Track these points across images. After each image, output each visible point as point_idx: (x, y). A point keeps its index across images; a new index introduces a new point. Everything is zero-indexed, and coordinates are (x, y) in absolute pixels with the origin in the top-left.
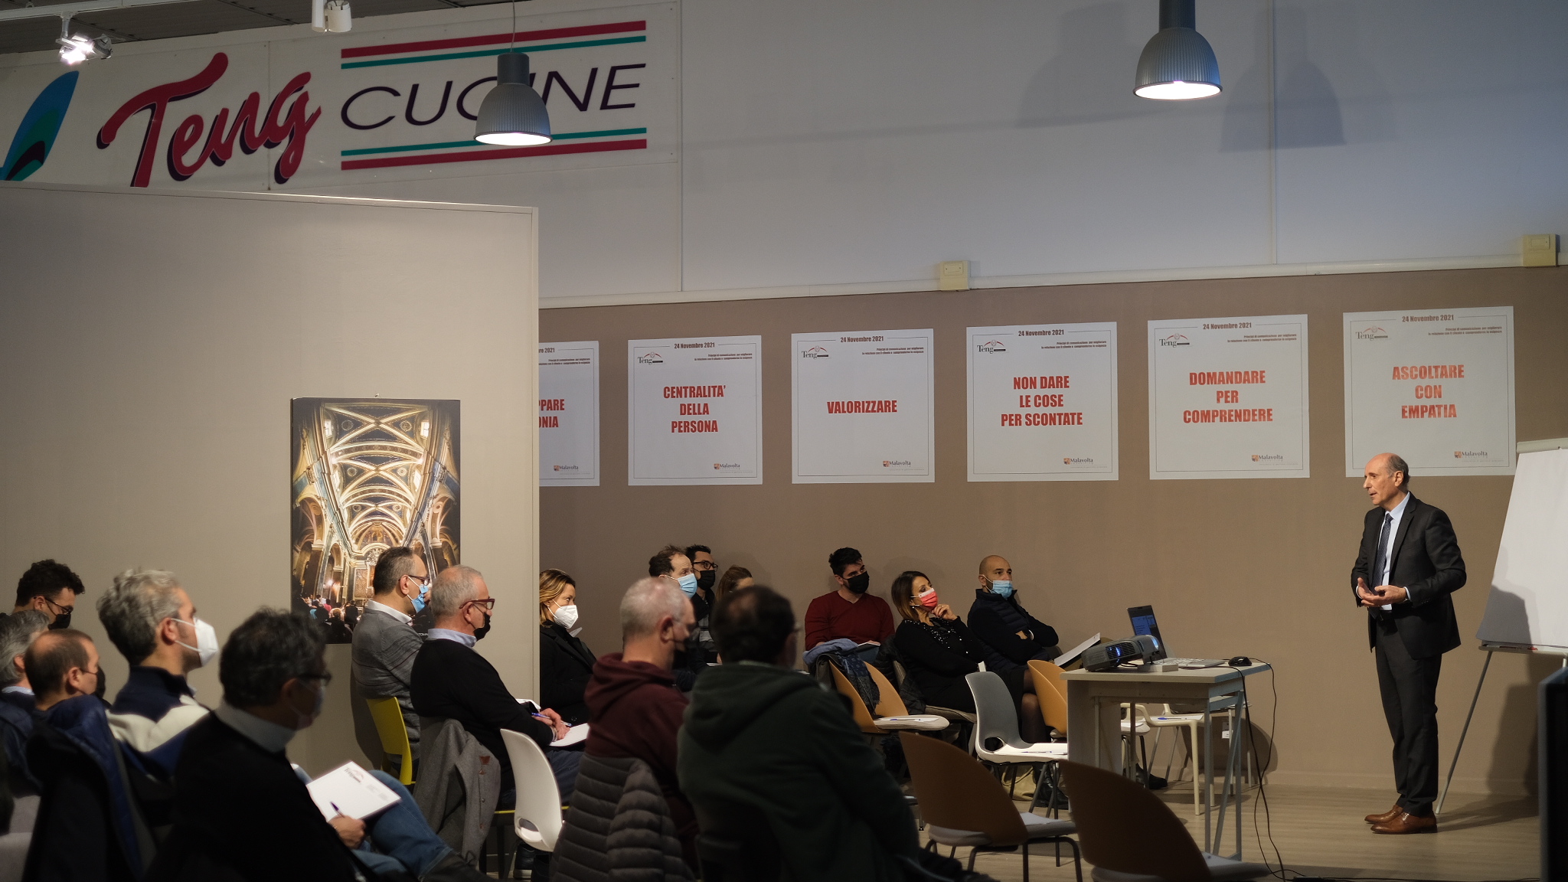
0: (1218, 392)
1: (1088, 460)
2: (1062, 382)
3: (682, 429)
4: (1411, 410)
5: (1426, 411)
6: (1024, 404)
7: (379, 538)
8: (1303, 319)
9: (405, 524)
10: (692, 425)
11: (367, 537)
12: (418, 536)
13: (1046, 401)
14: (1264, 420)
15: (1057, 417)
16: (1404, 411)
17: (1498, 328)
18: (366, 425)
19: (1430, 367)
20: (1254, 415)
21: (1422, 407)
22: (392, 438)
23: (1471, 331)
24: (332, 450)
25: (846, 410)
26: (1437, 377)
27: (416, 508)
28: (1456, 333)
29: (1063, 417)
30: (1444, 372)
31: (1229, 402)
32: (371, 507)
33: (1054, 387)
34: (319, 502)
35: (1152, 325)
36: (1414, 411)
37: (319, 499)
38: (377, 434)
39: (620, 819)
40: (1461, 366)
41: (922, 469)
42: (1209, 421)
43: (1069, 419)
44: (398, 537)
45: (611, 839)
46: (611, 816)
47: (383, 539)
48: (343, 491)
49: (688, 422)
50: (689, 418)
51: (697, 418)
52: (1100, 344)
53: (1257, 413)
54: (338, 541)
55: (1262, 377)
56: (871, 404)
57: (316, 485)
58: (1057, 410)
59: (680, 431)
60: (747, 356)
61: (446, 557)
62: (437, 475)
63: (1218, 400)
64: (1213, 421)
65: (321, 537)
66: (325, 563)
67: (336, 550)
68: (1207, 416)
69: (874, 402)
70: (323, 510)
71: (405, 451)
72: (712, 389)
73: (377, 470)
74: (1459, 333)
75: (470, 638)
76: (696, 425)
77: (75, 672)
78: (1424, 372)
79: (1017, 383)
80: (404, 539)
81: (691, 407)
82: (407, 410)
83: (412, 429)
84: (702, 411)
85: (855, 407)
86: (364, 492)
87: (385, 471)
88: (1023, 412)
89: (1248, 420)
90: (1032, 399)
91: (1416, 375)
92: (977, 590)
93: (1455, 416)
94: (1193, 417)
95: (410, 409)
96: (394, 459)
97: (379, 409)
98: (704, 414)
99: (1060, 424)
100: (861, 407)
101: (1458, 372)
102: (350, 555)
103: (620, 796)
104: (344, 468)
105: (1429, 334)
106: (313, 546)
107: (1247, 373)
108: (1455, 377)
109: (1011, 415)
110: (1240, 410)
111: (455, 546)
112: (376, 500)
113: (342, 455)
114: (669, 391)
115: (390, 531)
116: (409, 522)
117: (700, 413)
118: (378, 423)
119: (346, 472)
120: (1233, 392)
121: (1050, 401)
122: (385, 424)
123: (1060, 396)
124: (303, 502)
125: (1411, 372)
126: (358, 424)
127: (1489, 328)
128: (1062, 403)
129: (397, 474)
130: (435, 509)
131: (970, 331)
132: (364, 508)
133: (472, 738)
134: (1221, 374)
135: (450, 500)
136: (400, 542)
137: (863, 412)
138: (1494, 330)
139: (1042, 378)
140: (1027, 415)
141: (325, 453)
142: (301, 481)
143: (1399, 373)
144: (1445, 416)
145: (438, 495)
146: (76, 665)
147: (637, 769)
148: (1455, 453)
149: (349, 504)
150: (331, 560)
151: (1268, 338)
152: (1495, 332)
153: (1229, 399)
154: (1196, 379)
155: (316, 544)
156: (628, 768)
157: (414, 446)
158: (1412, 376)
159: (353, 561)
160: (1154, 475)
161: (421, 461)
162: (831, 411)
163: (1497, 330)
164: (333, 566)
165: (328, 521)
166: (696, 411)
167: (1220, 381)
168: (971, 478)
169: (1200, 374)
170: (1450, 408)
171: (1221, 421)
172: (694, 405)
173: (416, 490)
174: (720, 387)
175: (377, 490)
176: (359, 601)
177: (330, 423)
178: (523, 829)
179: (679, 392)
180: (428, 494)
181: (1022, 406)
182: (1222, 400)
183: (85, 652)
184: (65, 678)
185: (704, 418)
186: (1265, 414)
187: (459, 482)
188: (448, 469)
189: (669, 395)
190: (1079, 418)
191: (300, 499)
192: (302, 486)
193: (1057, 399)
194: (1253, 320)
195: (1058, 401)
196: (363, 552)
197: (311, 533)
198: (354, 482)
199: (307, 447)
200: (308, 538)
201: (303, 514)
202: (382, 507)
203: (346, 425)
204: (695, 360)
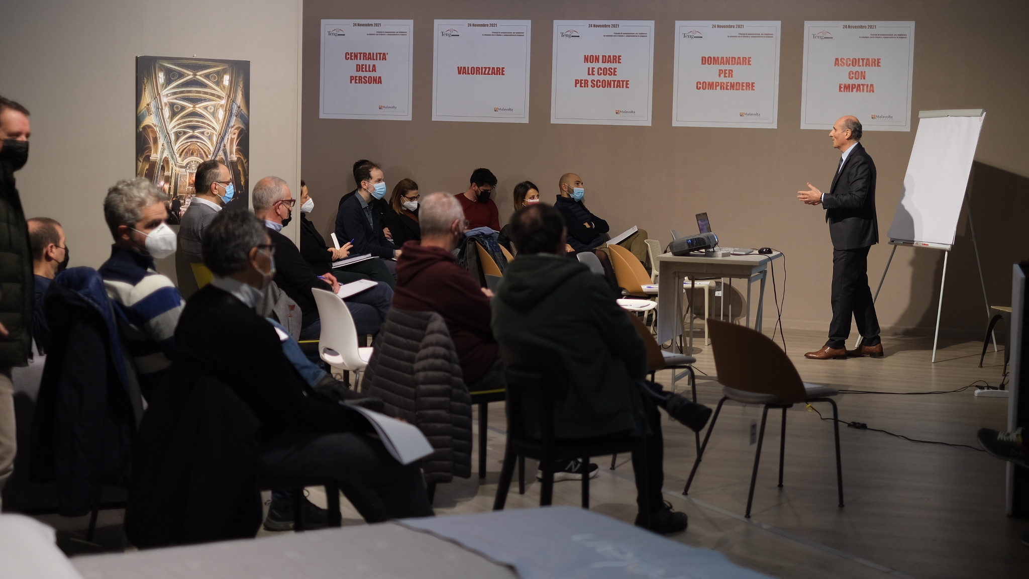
0: (720, 70)
1: (632, 112)
2: (617, 59)
3: (357, 81)
4: (845, 86)
5: (855, 88)
6: (591, 73)
7: (195, 154)
8: (778, 24)
9: (212, 144)
10: (364, 79)
11: (187, 153)
12: (221, 153)
13: (605, 71)
14: (749, 90)
15: (612, 82)
16: (840, 87)
17: (905, 35)
18: (187, 76)
19: (859, 59)
20: (743, 86)
21: (852, 85)
22: (204, 85)
23: (887, 36)
24: (164, 92)
25: (470, 72)
26: (863, 65)
27: (220, 134)
28: (877, 37)
29: (616, 82)
30: (869, 62)
31: (726, 77)
32: (189, 132)
33: (611, 63)
34: (155, 128)
35: (678, 24)
36: (847, 88)
37: (155, 126)
38: (194, 83)
39: (423, 353)
40: (879, 59)
41: (520, 114)
42: (713, 89)
43: (620, 84)
44: (207, 153)
45: (417, 366)
46: (417, 350)
47: (197, 154)
48: (171, 121)
49: (361, 77)
50: (362, 74)
51: (368, 74)
52: (643, 35)
53: (745, 85)
54: (167, 155)
55: (749, 61)
56: (487, 69)
57: (153, 117)
58: (612, 78)
59: (356, 83)
60: (403, 33)
61: (240, 168)
62: (234, 112)
63: (720, 75)
64: (716, 89)
65: (156, 152)
66: (159, 170)
67: (166, 161)
68: (711, 86)
69: (489, 68)
70: (157, 134)
71: (213, 95)
72: (378, 55)
73: (194, 107)
74: (879, 37)
75: (279, 226)
76: (367, 79)
77: (52, 247)
78: (855, 62)
79: (586, 59)
80: (212, 155)
81: (364, 67)
82: (214, 67)
83: (218, 80)
84: (371, 70)
85: (476, 71)
86: (185, 122)
87: (199, 108)
88: (590, 78)
89: (739, 89)
90: (596, 70)
91: (850, 64)
92: (557, 195)
93: (873, 92)
94: (702, 86)
95: (217, 66)
96: (205, 100)
97: (195, 65)
98: (373, 71)
99: (614, 87)
100: (480, 71)
101: (877, 63)
102: (175, 165)
103: (424, 336)
104: (172, 105)
105: (860, 37)
106: (151, 158)
107: (739, 58)
108: (875, 66)
109: (581, 80)
110: (734, 83)
111: (246, 160)
112: (194, 128)
113: (170, 96)
114: (348, 55)
115: (202, 149)
116: (215, 143)
117: (370, 71)
118: (195, 75)
119: (173, 108)
120: (729, 70)
121: (608, 72)
122: (200, 76)
123: (615, 69)
124: (144, 128)
125: (847, 62)
126: (181, 75)
127: (898, 35)
128: (616, 73)
129: (207, 110)
130: (232, 135)
131: (556, 23)
132: (185, 133)
133: (283, 293)
134: (722, 58)
135: (242, 129)
136: (209, 156)
137: (482, 74)
138: (902, 36)
139: (603, 56)
140: (592, 81)
141: (159, 94)
142: (143, 113)
143: (838, 62)
144: (867, 92)
145: (234, 125)
146: (52, 242)
147: (435, 319)
148: (872, 116)
149: (175, 130)
150: (163, 168)
151: (754, 36)
152: (902, 38)
153: (727, 75)
154: (705, 61)
155: (153, 157)
156: (428, 319)
157: (219, 91)
158: (847, 64)
159: (178, 169)
160: (675, 124)
161: (223, 102)
162: (459, 73)
163: (904, 36)
164: (164, 172)
165: (161, 141)
166: (367, 70)
167: (721, 63)
168: (553, 121)
169: (708, 58)
170: (870, 87)
171: (721, 89)
172: (366, 65)
173: (220, 122)
174: (384, 54)
175: (194, 121)
176: (181, 196)
177: (162, 74)
178: (325, 354)
179: (356, 56)
180: (228, 125)
181: (589, 74)
182: (722, 75)
183: (58, 233)
184: (44, 251)
185: (372, 74)
186: (750, 86)
187: (249, 117)
188: (241, 108)
189: (348, 58)
190: (627, 84)
191: (142, 126)
192: (144, 117)
193: (612, 71)
194: (746, 23)
195: (613, 72)
196: (185, 163)
197: (150, 149)
198: (178, 115)
199: (147, 90)
200: (147, 152)
201: (144, 136)
202: (197, 132)
203: (174, 76)
204: (368, 34)
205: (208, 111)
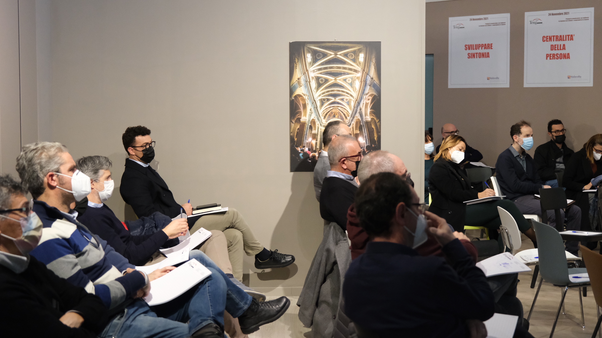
3: (552, 58)
7: (336, 116)
9: (350, 108)
10: (557, 56)
11: (330, 115)
12: (358, 116)
18: (329, 56)
22: (344, 62)
24: (311, 69)
27: (357, 100)
32: (332, 99)
34: (304, 97)
37: (304, 95)
38: (335, 61)
44: (346, 115)
47: (338, 116)
48: (317, 91)
49: (554, 54)
50: (555, 52)
51: (559, 52)
54: (314, 117)
57: (303, 88)
59: (550, 59)
61: (373, 126)
62: (368, 82)
65: (305, 115)
66: (307, 129)
67: (313, 122)
70: (306, 101)
71: (350, 69)
72: (567, 37)
73: (335, 79)
80: (350, 116)
81: (556, 46)
82: (352, 47)
83: (355, 58)
86: (328, 92)
87: (339, 80)
95: (354, 47)
96: (344, 74)
97: (336, 47)
98: (563, 49)
102: (321, 125)
104: (318, 78)
106: (301, 120)
111: (378, 120)
112: (335, 96)
113: (316, 71)
114: (545, 38)
115: (342, 112)
116: (353, 107)
118: (336, 55)
119: (318, 81)
122: (340, 55)
124: (296, 97)
126: (325, 55)
130: (367, 100)
132: (328, 100)
135: (375, 96)
141: (307, 70)
142: (295, 85)
145: (368, 93)
149: (320, 98)
150: (311, 127)
155: (303, 119)
157: (355, 67)
161: (359, 75)
164: (312, 131)
165: (309, 107)
166: (559, 48)
172: (558, 45)
173: (357, 90)
174: (572, 36)
175: (336, 90)
177: (310, 54)
179: (550, 39)
180: (363, 93)
185: (563, 52)
187: (380, 86)
188: (374, 79)
189: (545, 40)
191: (294, 95)
192: (296, 88)
197: (300, 112)
198: (323, 86)
199: (298, 67)
200: (298, 116)
201: (296, 103)
202: (338, 99)
203: (319, 56)
204: (559, 21)
205: (347, 83)
